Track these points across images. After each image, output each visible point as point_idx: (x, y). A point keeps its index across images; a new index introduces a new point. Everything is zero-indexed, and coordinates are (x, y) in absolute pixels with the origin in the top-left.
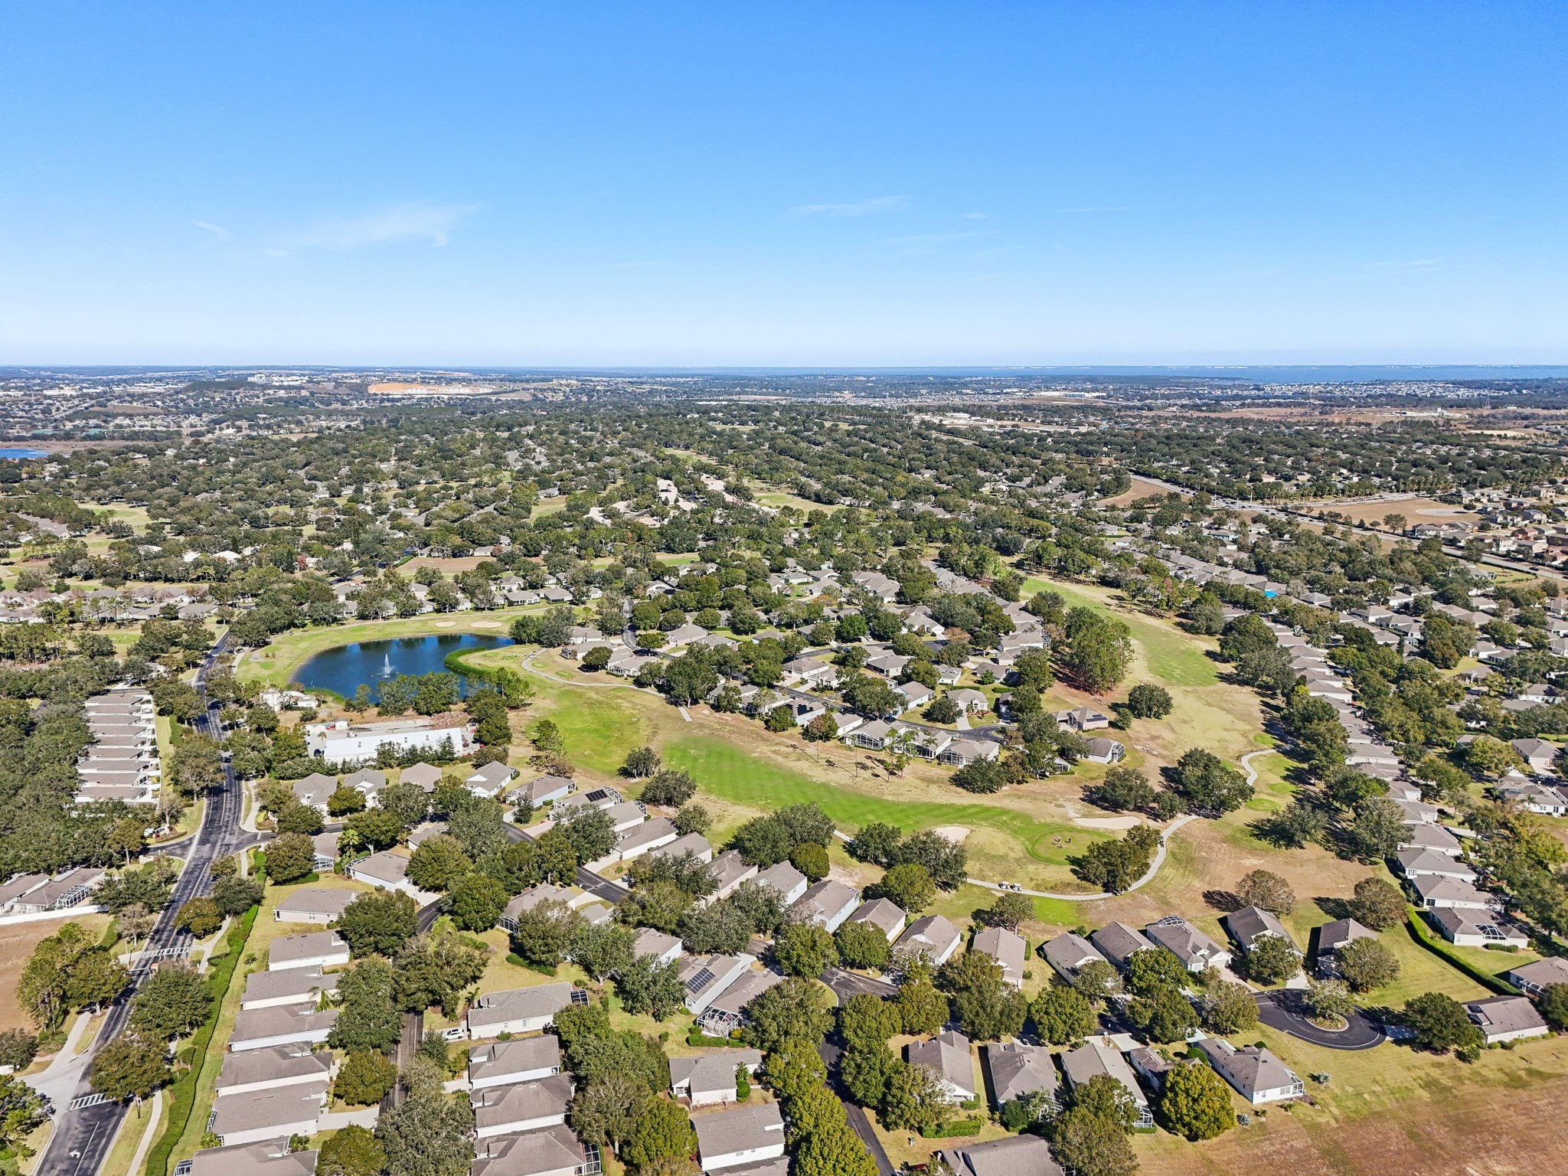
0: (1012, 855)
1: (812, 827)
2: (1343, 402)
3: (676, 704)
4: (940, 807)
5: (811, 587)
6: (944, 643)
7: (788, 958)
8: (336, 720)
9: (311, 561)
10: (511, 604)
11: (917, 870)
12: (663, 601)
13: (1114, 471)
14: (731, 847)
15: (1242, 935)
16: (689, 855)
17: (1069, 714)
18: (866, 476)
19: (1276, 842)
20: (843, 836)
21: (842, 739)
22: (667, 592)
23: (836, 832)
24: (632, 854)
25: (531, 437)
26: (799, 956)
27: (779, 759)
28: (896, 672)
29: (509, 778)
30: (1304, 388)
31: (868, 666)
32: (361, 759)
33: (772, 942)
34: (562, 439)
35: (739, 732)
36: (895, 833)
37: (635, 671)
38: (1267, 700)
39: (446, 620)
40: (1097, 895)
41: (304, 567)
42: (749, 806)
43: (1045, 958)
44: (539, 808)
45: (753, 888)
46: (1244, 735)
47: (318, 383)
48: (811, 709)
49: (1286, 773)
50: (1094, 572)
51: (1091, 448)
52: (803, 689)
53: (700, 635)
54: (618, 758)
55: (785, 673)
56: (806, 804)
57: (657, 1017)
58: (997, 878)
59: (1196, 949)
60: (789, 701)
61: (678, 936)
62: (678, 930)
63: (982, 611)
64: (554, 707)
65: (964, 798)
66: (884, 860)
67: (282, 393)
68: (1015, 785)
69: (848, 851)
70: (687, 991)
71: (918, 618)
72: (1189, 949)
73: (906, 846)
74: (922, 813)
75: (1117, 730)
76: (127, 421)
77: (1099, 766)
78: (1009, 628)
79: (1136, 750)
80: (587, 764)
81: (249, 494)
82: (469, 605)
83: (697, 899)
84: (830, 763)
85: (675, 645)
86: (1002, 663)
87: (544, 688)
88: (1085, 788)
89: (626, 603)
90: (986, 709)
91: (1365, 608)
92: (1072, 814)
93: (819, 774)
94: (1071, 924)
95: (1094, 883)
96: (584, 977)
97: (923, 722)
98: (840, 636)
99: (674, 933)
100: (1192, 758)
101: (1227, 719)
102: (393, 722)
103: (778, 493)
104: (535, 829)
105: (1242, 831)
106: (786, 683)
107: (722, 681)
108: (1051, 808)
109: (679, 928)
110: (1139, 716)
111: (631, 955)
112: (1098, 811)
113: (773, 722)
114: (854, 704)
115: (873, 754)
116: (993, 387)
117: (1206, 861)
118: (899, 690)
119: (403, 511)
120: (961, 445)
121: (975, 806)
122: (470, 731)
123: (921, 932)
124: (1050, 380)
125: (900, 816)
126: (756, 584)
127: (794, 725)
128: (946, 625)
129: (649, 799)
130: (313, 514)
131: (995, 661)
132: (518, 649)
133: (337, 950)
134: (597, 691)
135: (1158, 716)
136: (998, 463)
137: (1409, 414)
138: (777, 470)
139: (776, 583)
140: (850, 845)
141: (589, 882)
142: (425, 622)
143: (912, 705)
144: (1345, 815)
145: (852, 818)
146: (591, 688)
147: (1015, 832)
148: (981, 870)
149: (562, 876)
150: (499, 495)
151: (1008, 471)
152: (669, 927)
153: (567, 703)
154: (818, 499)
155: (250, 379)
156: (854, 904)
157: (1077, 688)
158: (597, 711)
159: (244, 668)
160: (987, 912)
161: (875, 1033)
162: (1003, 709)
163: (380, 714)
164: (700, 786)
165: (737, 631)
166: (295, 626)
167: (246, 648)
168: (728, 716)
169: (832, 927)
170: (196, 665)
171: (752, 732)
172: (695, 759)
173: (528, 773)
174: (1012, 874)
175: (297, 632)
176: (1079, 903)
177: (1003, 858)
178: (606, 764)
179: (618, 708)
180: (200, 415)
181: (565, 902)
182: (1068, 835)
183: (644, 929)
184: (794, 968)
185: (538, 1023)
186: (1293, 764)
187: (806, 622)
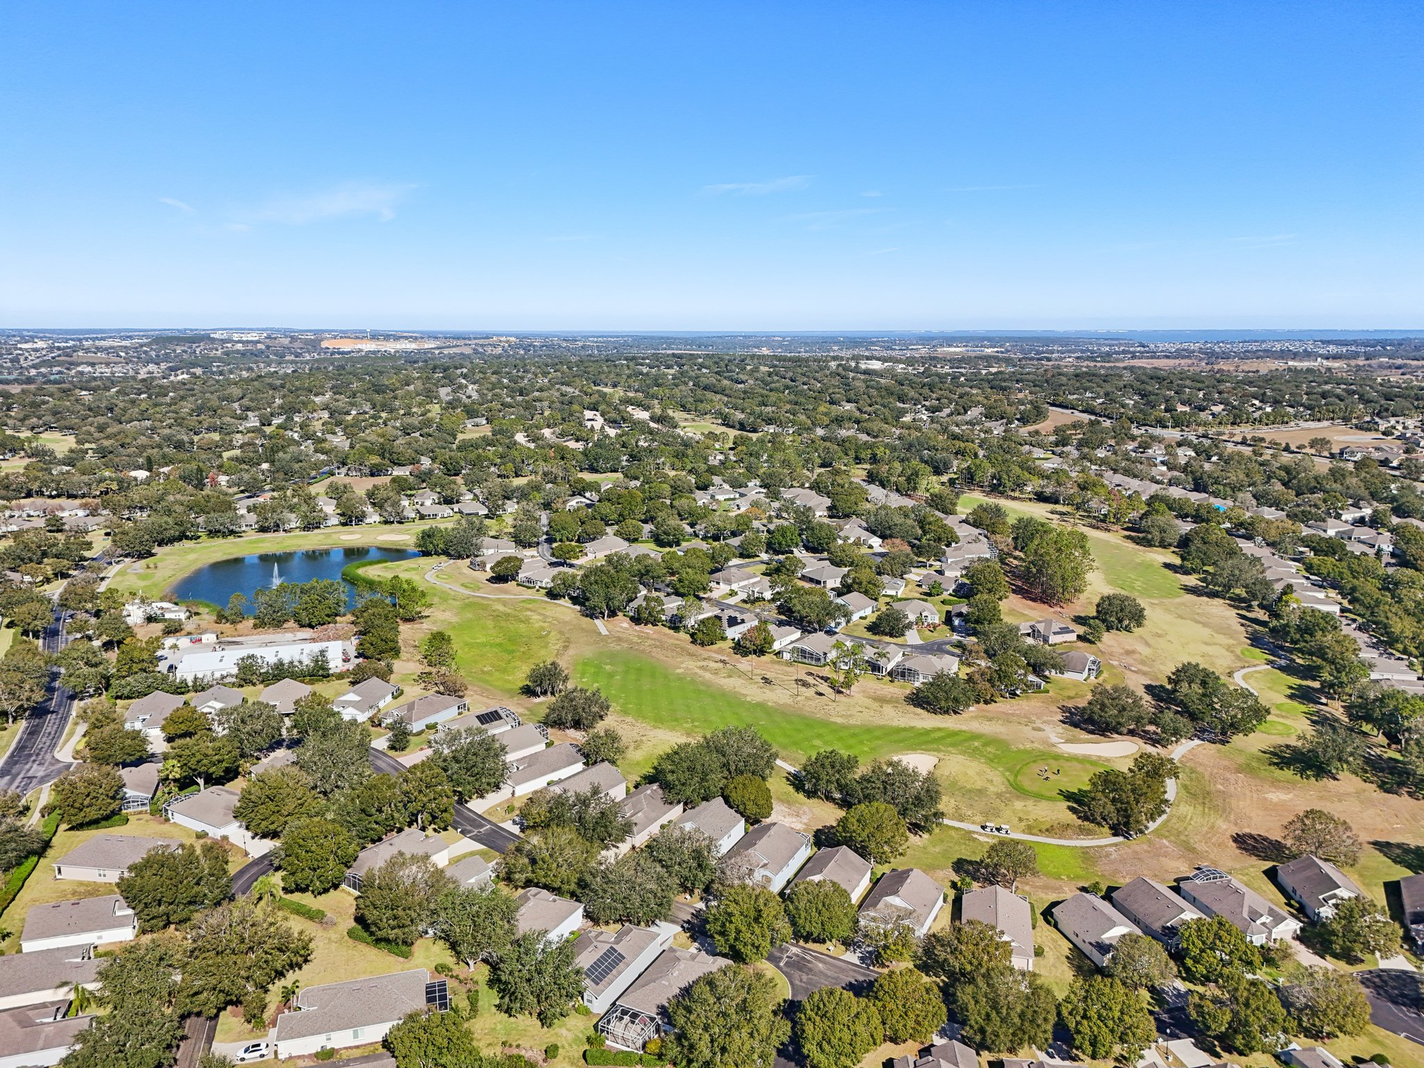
0: (992, 789)
1: (749, 755)
2: (1226, 356)
3: (592, 616)
4: (899, 730)
5: (738, 502)
6: (882, 555)
7: (722, 934)
8: (204, 632)
9: (223, 479)
10: (422, 517)
11: (883, 810)
12: (582, 514)
13: (1031, 402)
14: (650, 780)
15: (1304, 894)
16: (596, 791)
17: (1032, 627)
18: (788, 407)
19: (1302, 772)
20: (785, 766)
21: (778, 654)
22: (588, 506)
23: (779, 762)
24: (525, 790)
25: (465, 376)
26: (738, 931)
27: (708, 676)
28: (833, 583)
29: (389, 698)
30: (1185, 346)
31: (803, 578)
32: (217, 675)
33: (701, 905)
34: (494, 378)
35: (662, 646)
36: (851, 763)
37: (547, 582)
38: (1243, 612)
39: (352, 533)
40: (1104, 840)
41: (215, 483)
42: (673, 729)
43: (1056, 926)
44: (420, 733)
45: (677, 834)
46: (1229, 649)
47: (275, 338)
48: (743, 621)
49: (1289, 692)
50: (1029, 489)
51: (1003, 384)
52: (732, 601)
53: (620, 546)
54: (520, 676)
55: (713, 585)
56: (741, 727)
57: (543, 1018)
58: (979, 818)
59: (1254, 916)
60: (717, 612)
61: (578, 900)
62: (579, 891)
63: (922, 523)
64: (455, 620)
65: (925, 720)
66: (837, 796)
67: (239, 346)
68: (982, 705)
69: (793, 784)
70: (587, 982)
71: (852, 530)
72: (1245, 915)
73: (865, 779)
74: (878, 738)
75: (1087, 645)
76: (89, 369)
77: (1076, 684)
78: (951, 539)
79: (1113, 666)
80: (486, 682)
81: (179, 422)
82: (377, 518)
83: (607, 848)
84: (767, 681)
85: (594, 555)
86: (947, 573)
87: (446, 600)
88: (1064, 709)
89: (544, 517)
90: (937, 621)
91: (1324, 520)
92: (1054, 739)
93: (754, 693)
94: (1078, 877)
95: (1099, 824)
96: (448, 958)
97: (869, 635)
98: (771, 547)
99: (573, 894)
100: (1185, 673)
101: (1206, 632)
102: (270, 635)
103: (703, 423)
104: (412, 758)
105: (1259, 759)
106: (715, 595)
107: (644, 592)
108: (1027, 731)
109: (580, 890)
110: (1109, 629)
111: (511, 932)
112: (1084, 735)
113: (700, 635)
114: (790, 616)
115: (814, 670)
116: (899, 345)
117: (1224, 795)
118: (839, 601)
119: (329, 437)
120: (878, 382)
121: (939, 729)
122: (352, 645)
123: (895, 892)
124: (950, 340)
125: (852, 741)
126: (681, 497)
127: (724, 639)
128: (883, 537)
129: (554, 721)
130: (239, 439)
131: (940, 572)
132: (423, 561)
133: (120, 923)
134: (505, 603)
135: (1128, 629)
136: (917, 396)
137: (1290, 363)
138: (702, 402)
139: (702, 499)
140: (795, 776)
141: (469, 825)
142: (329, 535)
143: (855, 617)
144: (1375, 740)
145: (795, 743)
146: (498, 600)
147: (991, 760)
148: (957, 808)
149: (434, 817)
150: (428, 423)
151: (927, 403)
152: (565, 887)
153: (470, 615)
154: (742, 427)
155: (212, 336)
156: (805, 853)
157: (1034, 600)
158: (503, 624)
159: (119, 579)
160: (971, 863)
161: (848, 1049)
162: (956, 622)
163: (255, 626)
164: (614, 706)
165: (660, 542)
166: (187, 538)
167: (127, 560)
168: (649, 629)
169: (777, 886)
170: (64, 576)
171: (676, 646)
172: (611, 675)
173: (413, 692)
174: (996, 814)
175: (187, 544)
176: (1085, 851)
177: (981, 792)
178: (509, 681)
179: (527, 621)
180: (157, 364)
181: (427, 857)
182: (1055, 765)
183: (534, 890)
184: (732, 947)
185: (375, 1033)
186: (1295, 681)
187: (734, 534)
